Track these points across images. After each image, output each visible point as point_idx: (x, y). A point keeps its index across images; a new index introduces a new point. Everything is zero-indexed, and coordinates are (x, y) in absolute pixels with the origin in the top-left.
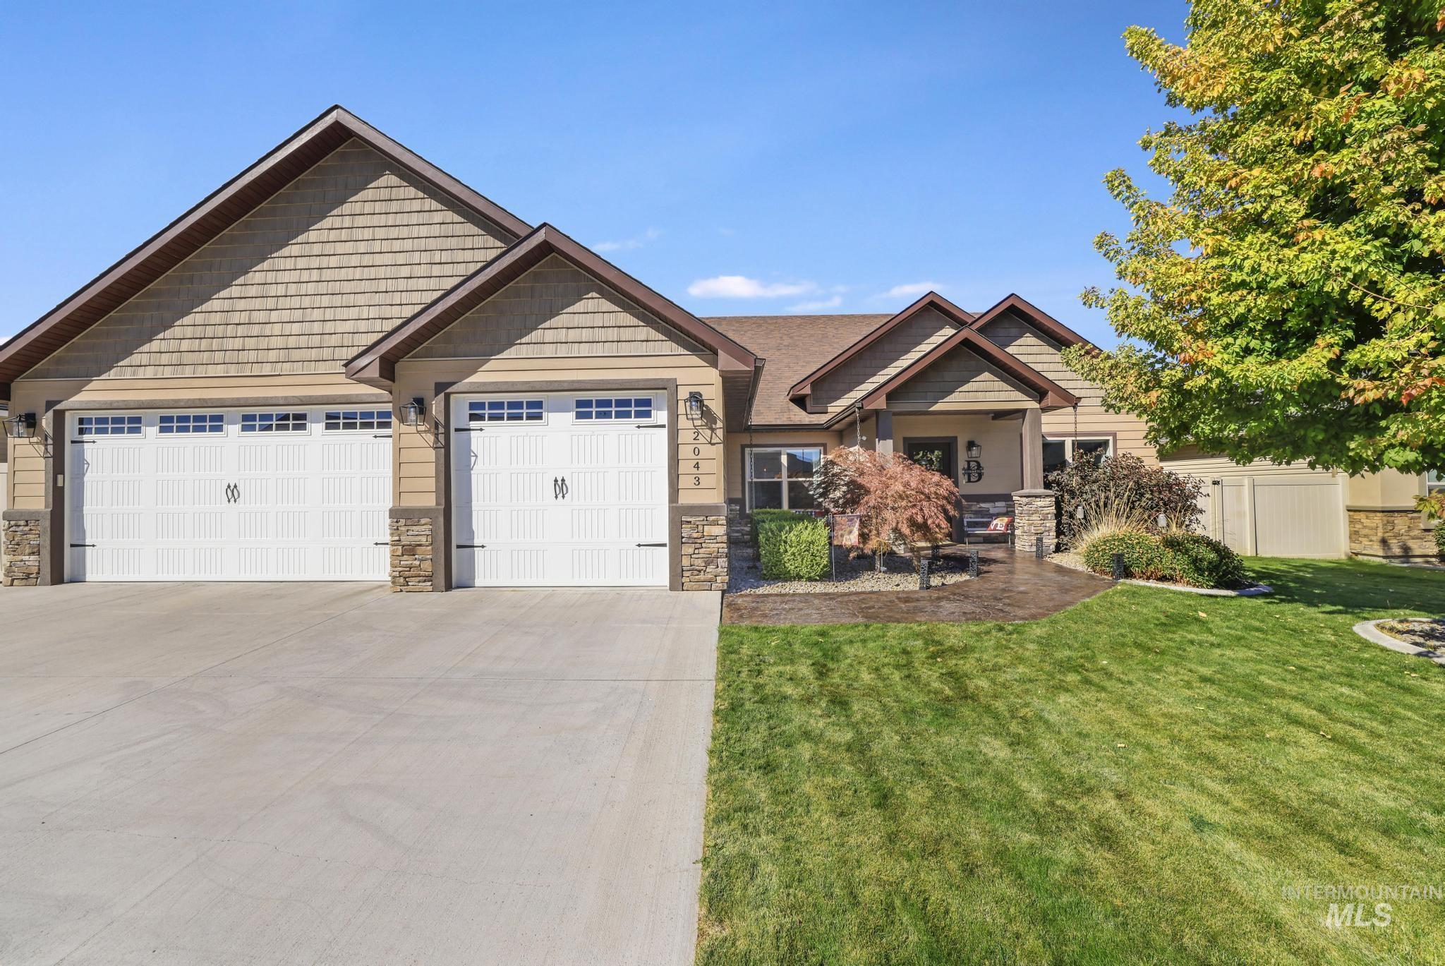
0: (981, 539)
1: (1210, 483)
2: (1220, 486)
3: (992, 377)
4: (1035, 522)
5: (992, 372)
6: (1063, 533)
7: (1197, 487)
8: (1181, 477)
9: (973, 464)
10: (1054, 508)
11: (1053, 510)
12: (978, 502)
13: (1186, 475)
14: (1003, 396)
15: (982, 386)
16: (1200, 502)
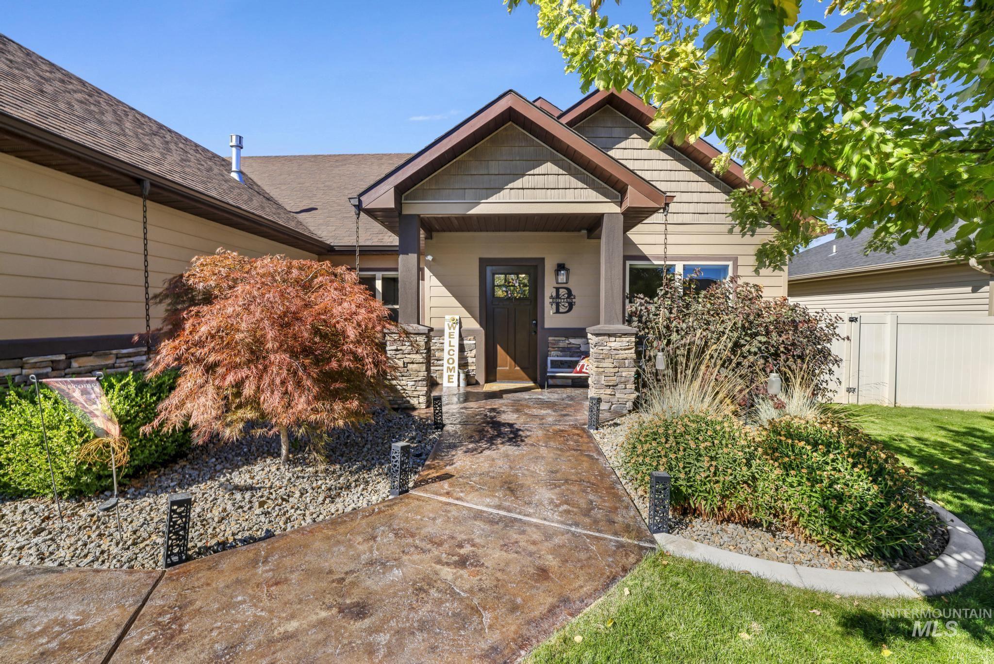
0: (570, 381)
1: (846, 320)
2: (858, 323)
3: (555, 169)
4: (607, 370)
5: (556, 162)
6: (645, 385)
7: (832, 326)
8: (812, 313)
9: (562, 292)
10: (633, 351)
11: (631, 354)
12: (567, 337)
13: (820, 311)
14: (570, 195)
15: (539, 181)
16: (836, 348)
